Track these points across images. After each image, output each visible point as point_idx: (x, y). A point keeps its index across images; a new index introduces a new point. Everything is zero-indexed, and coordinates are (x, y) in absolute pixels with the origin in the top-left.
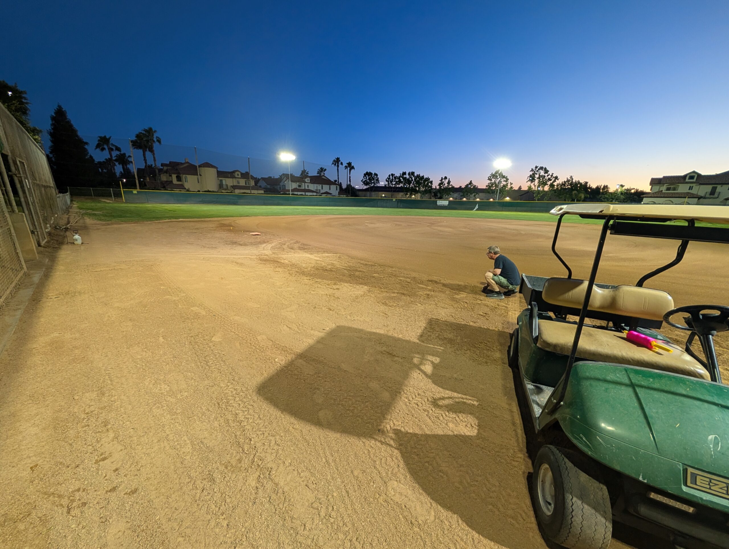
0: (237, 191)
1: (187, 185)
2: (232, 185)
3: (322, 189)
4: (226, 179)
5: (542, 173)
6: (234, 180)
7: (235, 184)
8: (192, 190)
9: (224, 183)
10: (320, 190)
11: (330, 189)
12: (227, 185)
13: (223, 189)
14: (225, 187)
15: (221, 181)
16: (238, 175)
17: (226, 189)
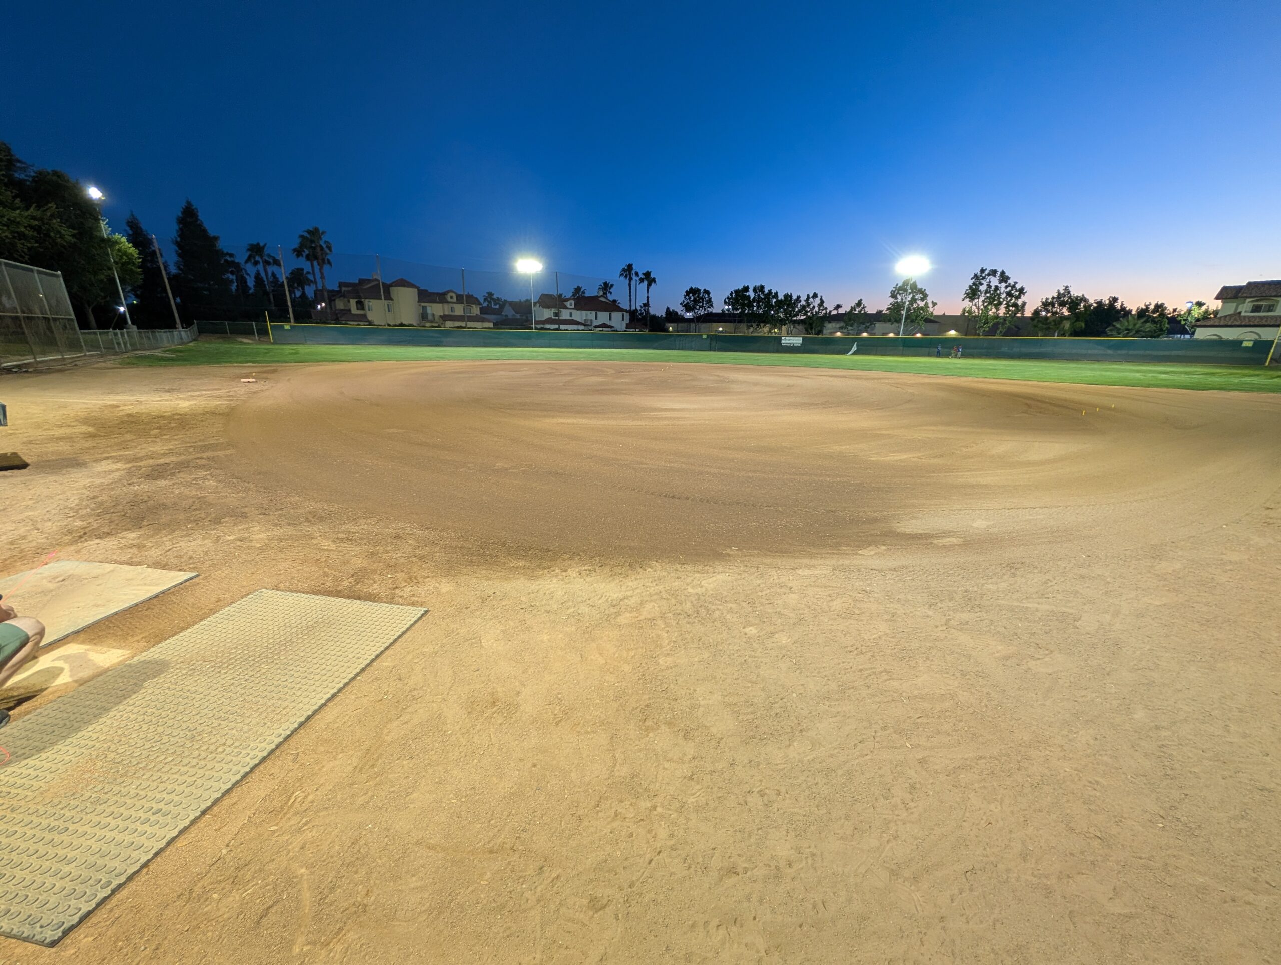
0: (449, 324)
1: (371, 316)
2: (442, 314)
3: (596, 318)
4: (434, 305)
5: (995, 281)
6: (446, 306)
7: (447, 313)
8: (376, 323)
9: (429, 311)
10: (592, 320)
11: (610, 319)
12: (434, 315)
13: (428, 321)
14: (430, 317)
15: (424, 308)
16: (452, 297)
17: (432, 322)
